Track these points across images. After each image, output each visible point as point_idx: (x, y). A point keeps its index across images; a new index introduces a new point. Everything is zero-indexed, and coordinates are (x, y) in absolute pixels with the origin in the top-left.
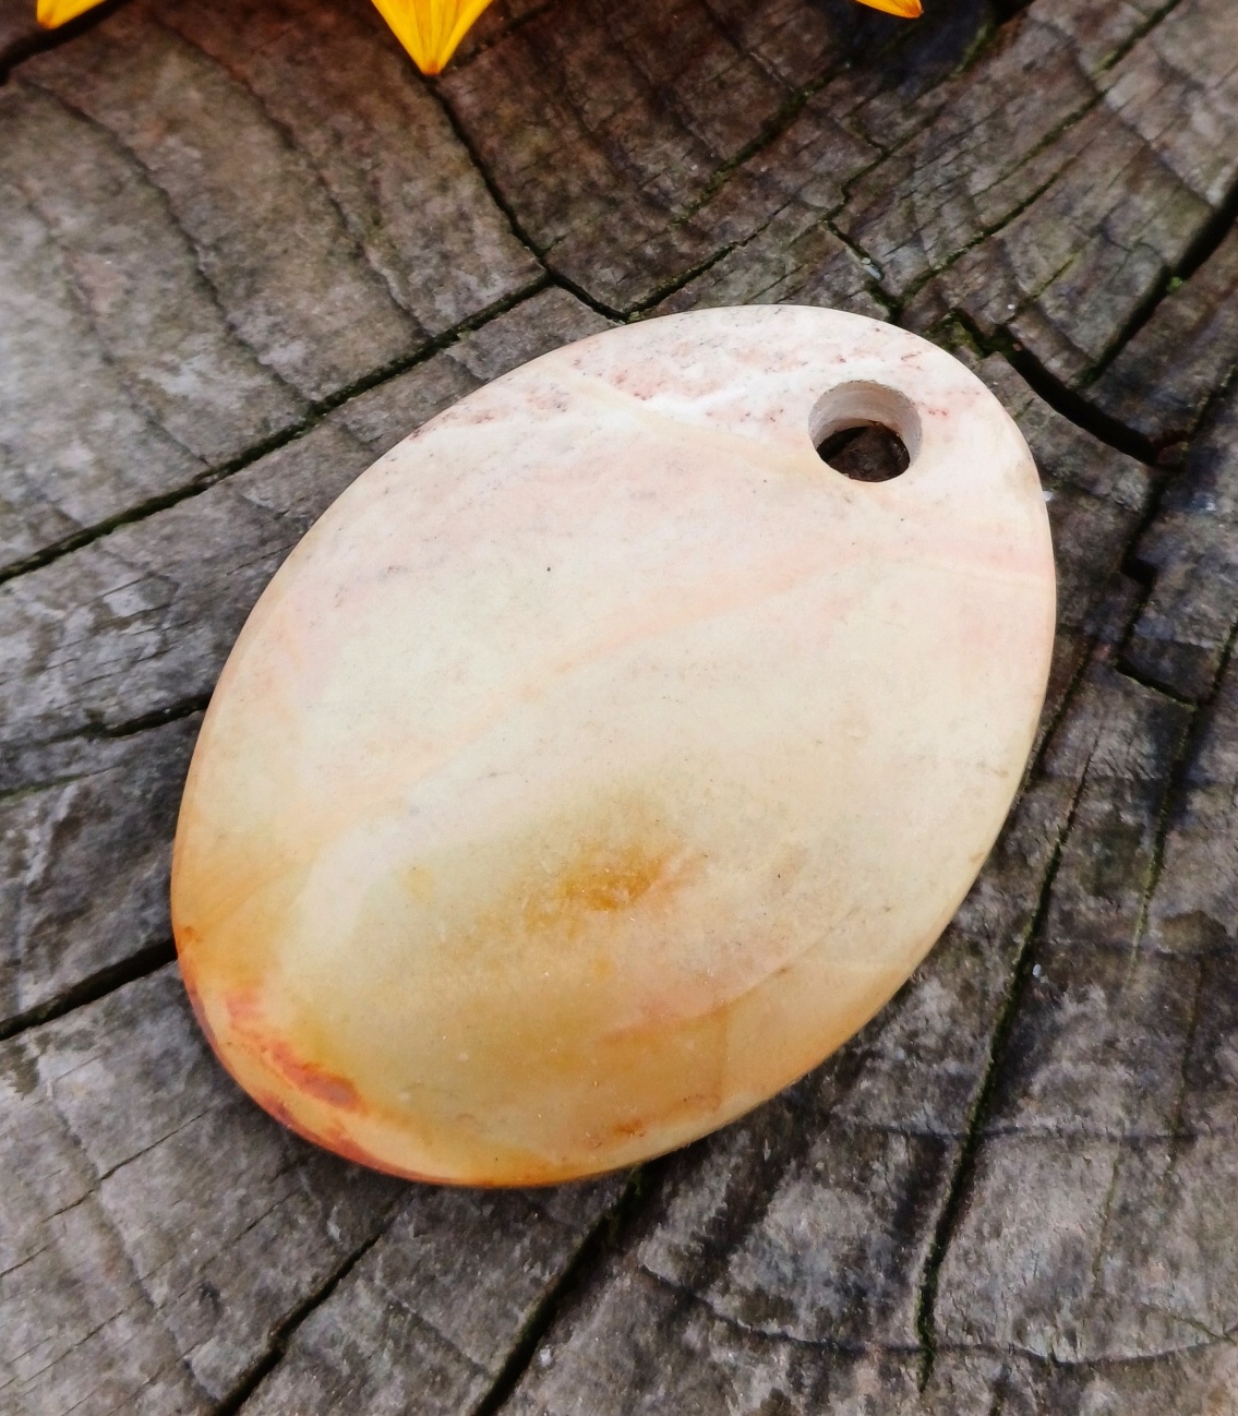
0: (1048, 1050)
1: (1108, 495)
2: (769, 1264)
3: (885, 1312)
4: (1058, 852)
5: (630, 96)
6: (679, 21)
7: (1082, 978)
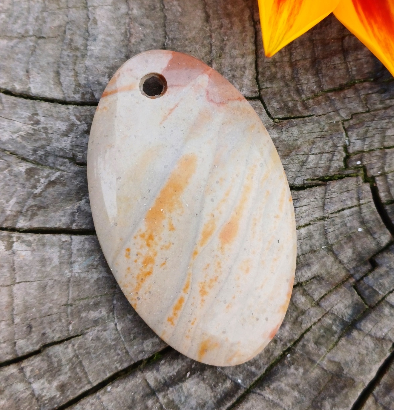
0: (280, 378)
1: (376, 238)
2: (179, 396)
4: (311, 327)
5: (308, 57)
6: (333, 42)
7: (300, 364)
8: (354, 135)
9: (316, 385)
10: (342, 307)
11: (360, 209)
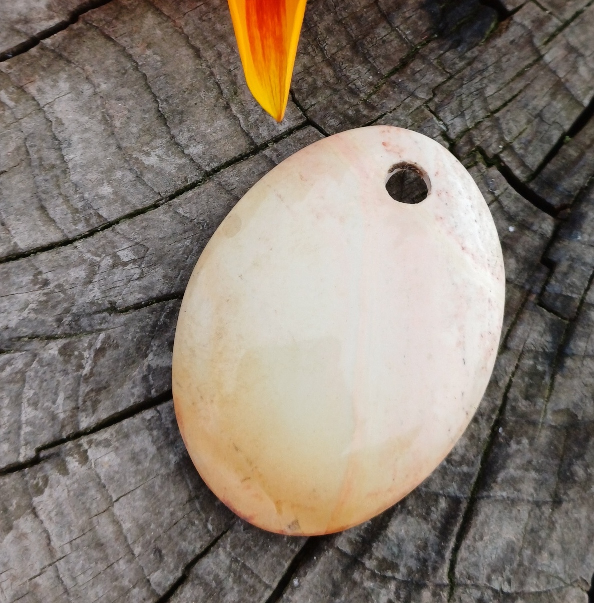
0: (504, 464)
1: (538, 230)
2: (388, 548)
3: (435, 569)
4: (511, 380)
5: (344, 44)
6: (366, 13)
7: (519, 434)
8: (447, 114)
9: (552, 451)
10: (536, 337)
11: (499, 202)
